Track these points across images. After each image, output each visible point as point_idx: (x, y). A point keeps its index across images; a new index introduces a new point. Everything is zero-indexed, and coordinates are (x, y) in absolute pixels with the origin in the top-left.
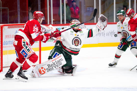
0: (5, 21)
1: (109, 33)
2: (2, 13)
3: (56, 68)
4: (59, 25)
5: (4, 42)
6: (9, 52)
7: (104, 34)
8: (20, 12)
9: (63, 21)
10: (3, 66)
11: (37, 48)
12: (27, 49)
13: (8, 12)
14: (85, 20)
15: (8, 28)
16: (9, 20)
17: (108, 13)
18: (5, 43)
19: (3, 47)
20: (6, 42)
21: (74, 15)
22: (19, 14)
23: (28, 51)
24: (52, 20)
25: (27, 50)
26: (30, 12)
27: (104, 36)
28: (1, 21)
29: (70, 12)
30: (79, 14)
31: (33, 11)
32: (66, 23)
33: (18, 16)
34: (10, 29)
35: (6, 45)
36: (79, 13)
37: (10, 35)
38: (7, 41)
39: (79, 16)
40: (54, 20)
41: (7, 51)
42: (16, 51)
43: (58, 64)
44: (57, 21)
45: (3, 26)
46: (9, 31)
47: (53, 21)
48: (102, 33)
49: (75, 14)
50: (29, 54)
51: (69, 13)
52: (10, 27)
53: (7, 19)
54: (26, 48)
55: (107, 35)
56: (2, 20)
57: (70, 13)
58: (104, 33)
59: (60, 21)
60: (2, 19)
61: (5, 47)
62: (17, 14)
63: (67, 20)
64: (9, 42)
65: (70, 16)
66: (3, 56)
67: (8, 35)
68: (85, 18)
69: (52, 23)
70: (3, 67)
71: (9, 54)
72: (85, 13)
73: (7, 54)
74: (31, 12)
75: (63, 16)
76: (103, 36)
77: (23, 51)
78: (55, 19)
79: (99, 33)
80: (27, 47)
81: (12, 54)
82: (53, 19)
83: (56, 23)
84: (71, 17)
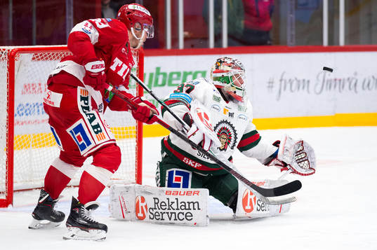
0: (23, 36)
1: (372, 80)
2: (14, 9)
3: (170, 219)
4: (205, 50)
5: (20, 105)
6: (35, 141)
7: (355, 84)
8: (74, 6)
9: (218, 37)
10: (15, 186)
11: (130, 128)
12: (94, 123)
13: (34, 5)
14: (292, 35)
15: (33, 59)
16: (37, 33)
17: (370, 15)
18: (24, 111)
19: (15, 122)
20: (25, 104)
21: (253, 18)
22: (70, 14)
23: (96, 133)
24: (182, 34)
25: (94, 127)
26: (108, 6)
27: (353, 91)
28: (11, 38)
29: (242, 7)
30: (271, 16)
31: (116, 4)
32: (229, 44)
33: (65, 20)
34: (41, 62)
35: (24, 118)
36: (271, 11)
37: (40, 85)
38: (27, 105)
39: (271, 22)
40: (187, 33)
41: (30, 136)
42: (52, 129)
43: (180, 211)
44: (197, 38)
45: (17, 51)
46: (38, 71)
47: (186, 39)
48: (349, 79)
49: (256, 16)
50: (98, 141)
51: (239, 10)
52: (39, 56)
53: (31, 29)
54: (91, 120)
55: (363, 89)
56: (14, 33)
57: (243, 11)
58: (354, 82)
59: (207, 39)
60: (13, 28)
61: (22, 124)
62: (64, 14)
63: (229, 36)
64: (36, 107)
65: (242, 22)
66: (15, 152)
67: (31, 83)
68: (292, 29)
69: (181, 45)
70: (14, 189)
71: (35, 146)
72: (291, 13)
73: (26, 146)
74: (111, 7)
75: (218, 20)
76: (350, 89)
77: (80, 128)
78: (190, 32)
79: (338, 82)
80: (94, 118)
81: (44, 146)
82: (185, 30)
83: (192, 46)
84: (245, 24)
